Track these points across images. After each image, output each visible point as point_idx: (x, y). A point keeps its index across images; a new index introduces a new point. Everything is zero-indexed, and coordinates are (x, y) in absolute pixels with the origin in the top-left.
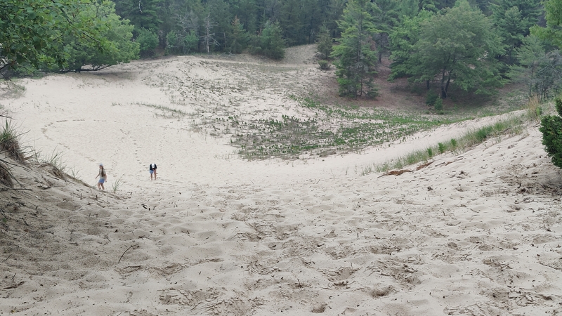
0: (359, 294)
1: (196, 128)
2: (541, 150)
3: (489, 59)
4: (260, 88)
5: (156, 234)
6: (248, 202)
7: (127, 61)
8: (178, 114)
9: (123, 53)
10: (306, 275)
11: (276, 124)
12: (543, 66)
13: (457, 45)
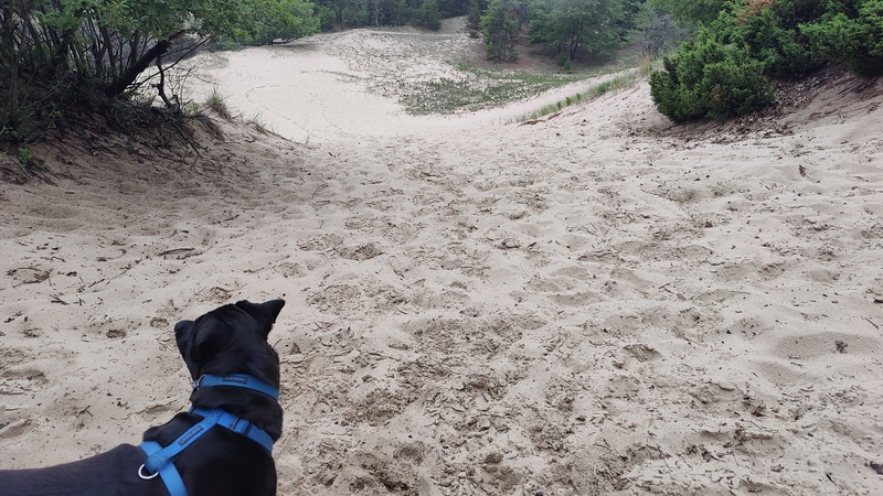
0: (500, 217)
1: (370, 90)
2: (649, 100)
3: (611, 25)
4: (422, 55)
5: (340, 176)
7: (310, 35)
8: (355, 79)
9: (307, 27)
11: (435, 85)
12: (655, 29)
13: (584, 13)
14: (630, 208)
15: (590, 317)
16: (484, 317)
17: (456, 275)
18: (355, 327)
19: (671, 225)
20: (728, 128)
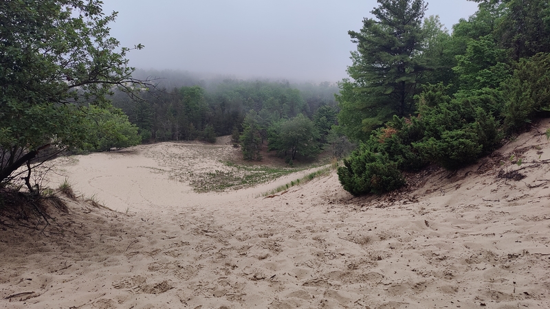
0: (252, 258)
1: (171, 178)
2: (338, 183)
3: (314, 141)
4: (204, 157)
7: (135, 145)
8: (162, 171)
9: (133, 141)
11: (212, 175)
12: (338, 144)
13: (298, 135)
14: (332, 249)
17: (223, 301)
19: (357, 259)
20: (383, 199)
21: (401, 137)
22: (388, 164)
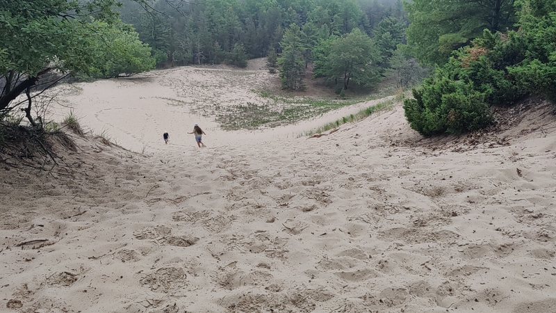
0: (295, 210)
1: (193, 112)
2: (404, 120)
3: (373, 65)
4: (232, 86)
5: (169, 178)
6: (227, 157)
7: (148, 71)
8: (181, 103)
9: (145, 65)
10: (263, 200)
11: (243, 108)
12: (405, 69)
13: (353, 57)
14: (395, 201)
15: (368, 290)
16: (285, 292)
17: (262, 257)
18: (179, 302)
19: (426, 214)
20: (462, 140)
21: (492, 59)
22: (472, 96)
